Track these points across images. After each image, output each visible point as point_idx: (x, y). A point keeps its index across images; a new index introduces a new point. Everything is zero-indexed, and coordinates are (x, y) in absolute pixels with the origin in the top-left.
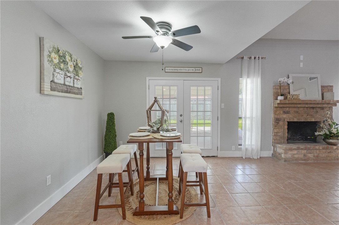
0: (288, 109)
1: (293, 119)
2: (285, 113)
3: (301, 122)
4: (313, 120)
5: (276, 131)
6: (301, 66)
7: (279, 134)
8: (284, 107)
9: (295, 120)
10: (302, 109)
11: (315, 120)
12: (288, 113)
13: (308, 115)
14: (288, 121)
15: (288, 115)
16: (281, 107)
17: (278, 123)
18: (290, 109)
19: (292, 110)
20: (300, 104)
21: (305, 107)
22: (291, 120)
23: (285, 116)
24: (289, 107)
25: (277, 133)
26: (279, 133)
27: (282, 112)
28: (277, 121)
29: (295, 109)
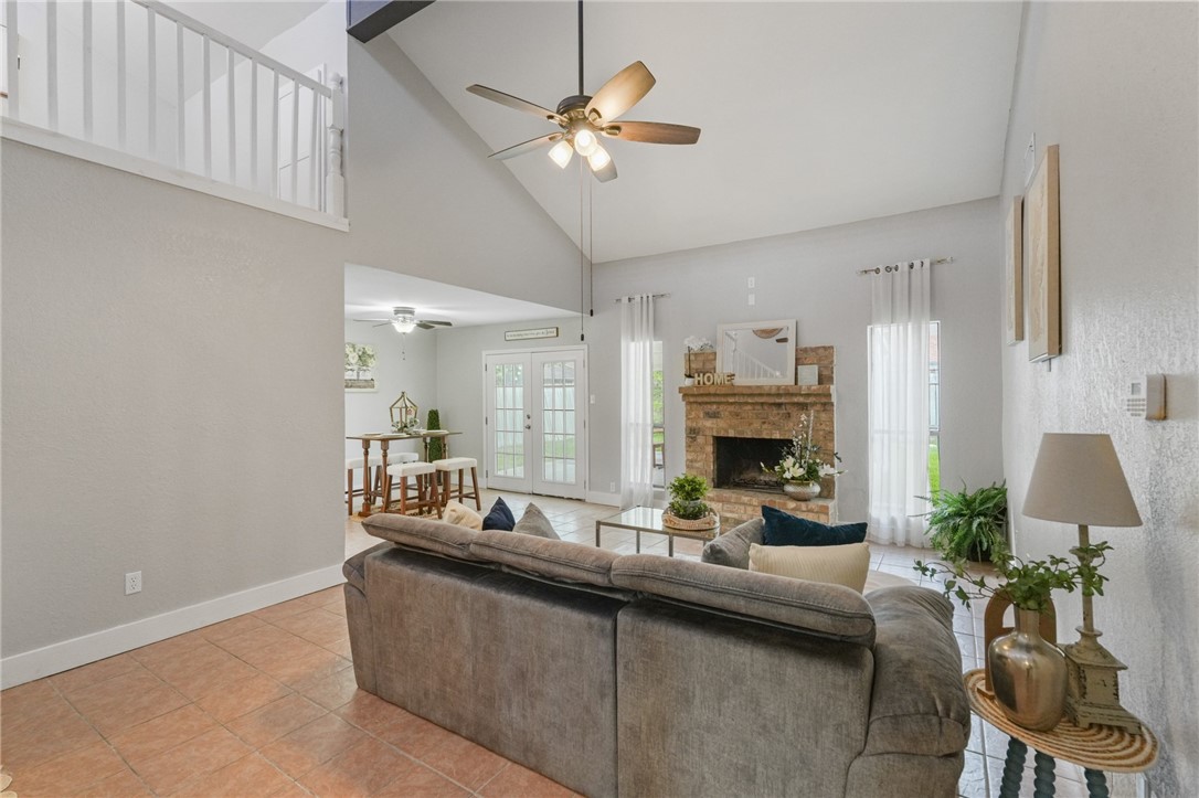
0: (715, 407)
1: (727, 431)
2: (710, 415)
3: (745, 439)
4: (777, 436)
5: (690, 458)
6: (750, 303)
7: (697, 465)
8: (707, 403)
9: (731, 434)
10: (749, 407)
11: (781, 435)
12: (715, 417)
13: (764, 423)
14: (715, 434)
15: (715, 420)
16: (700, 404)
17: (694, 439)
18: (721, 408)
19: (725, 411)
20: (734, 395)
21: (757, 403)
22: (722, 434)
23: (709, 423)
24: (719, 403)
25: (692, 461)
26: (696, 461)
27: (702, 415)
28: (693, 433)
29: (731, 408)
